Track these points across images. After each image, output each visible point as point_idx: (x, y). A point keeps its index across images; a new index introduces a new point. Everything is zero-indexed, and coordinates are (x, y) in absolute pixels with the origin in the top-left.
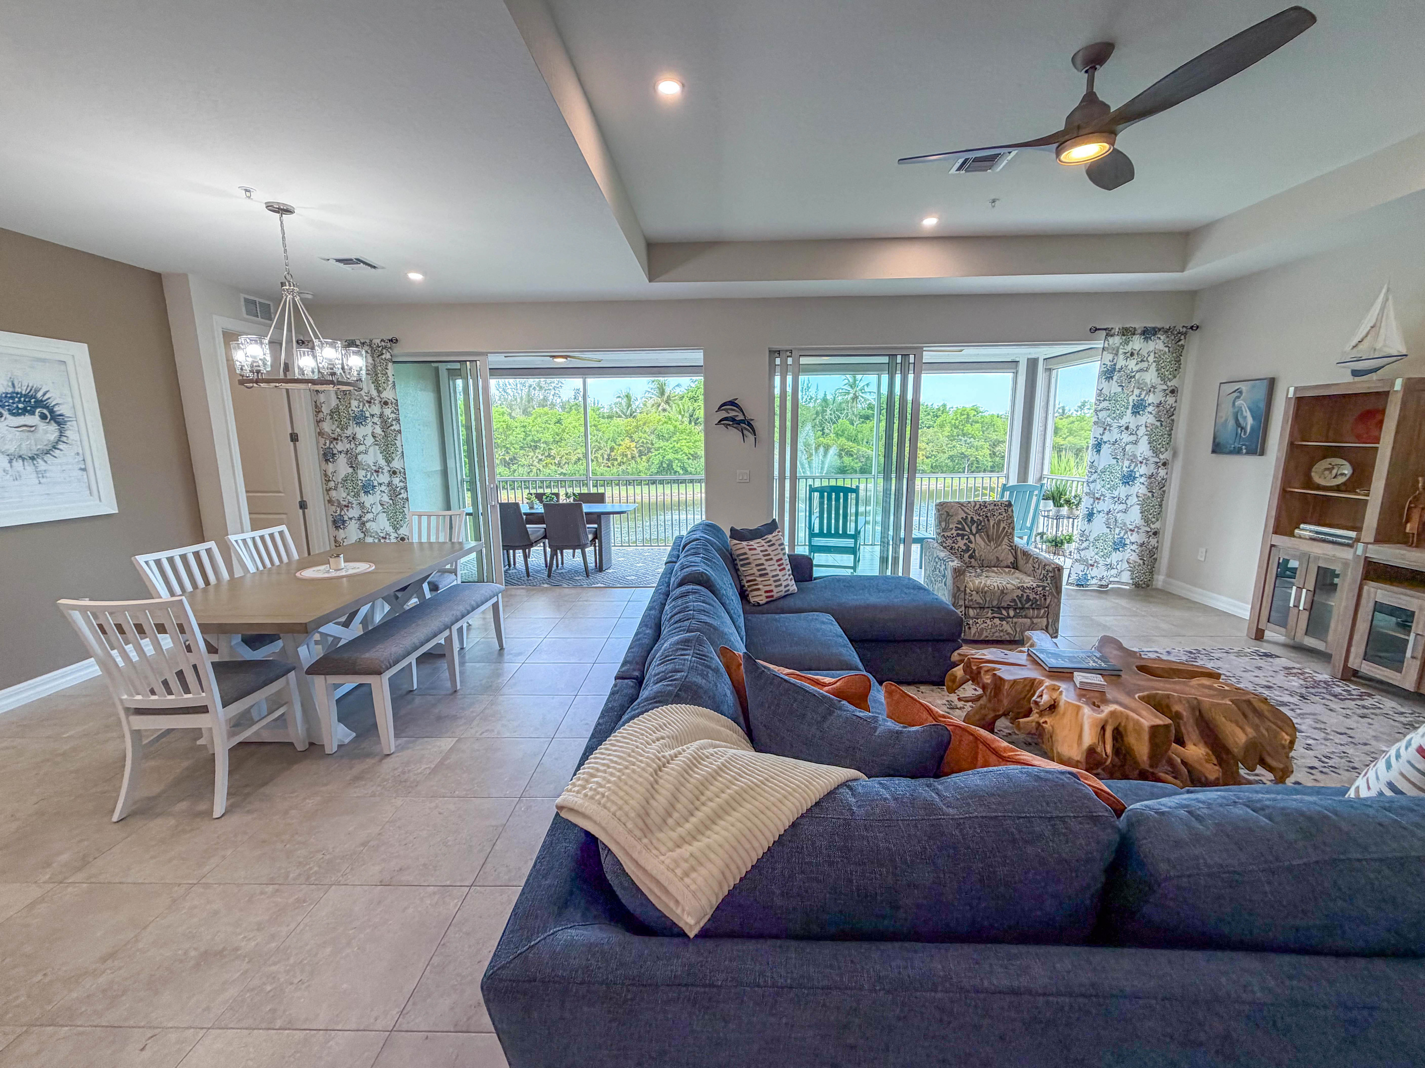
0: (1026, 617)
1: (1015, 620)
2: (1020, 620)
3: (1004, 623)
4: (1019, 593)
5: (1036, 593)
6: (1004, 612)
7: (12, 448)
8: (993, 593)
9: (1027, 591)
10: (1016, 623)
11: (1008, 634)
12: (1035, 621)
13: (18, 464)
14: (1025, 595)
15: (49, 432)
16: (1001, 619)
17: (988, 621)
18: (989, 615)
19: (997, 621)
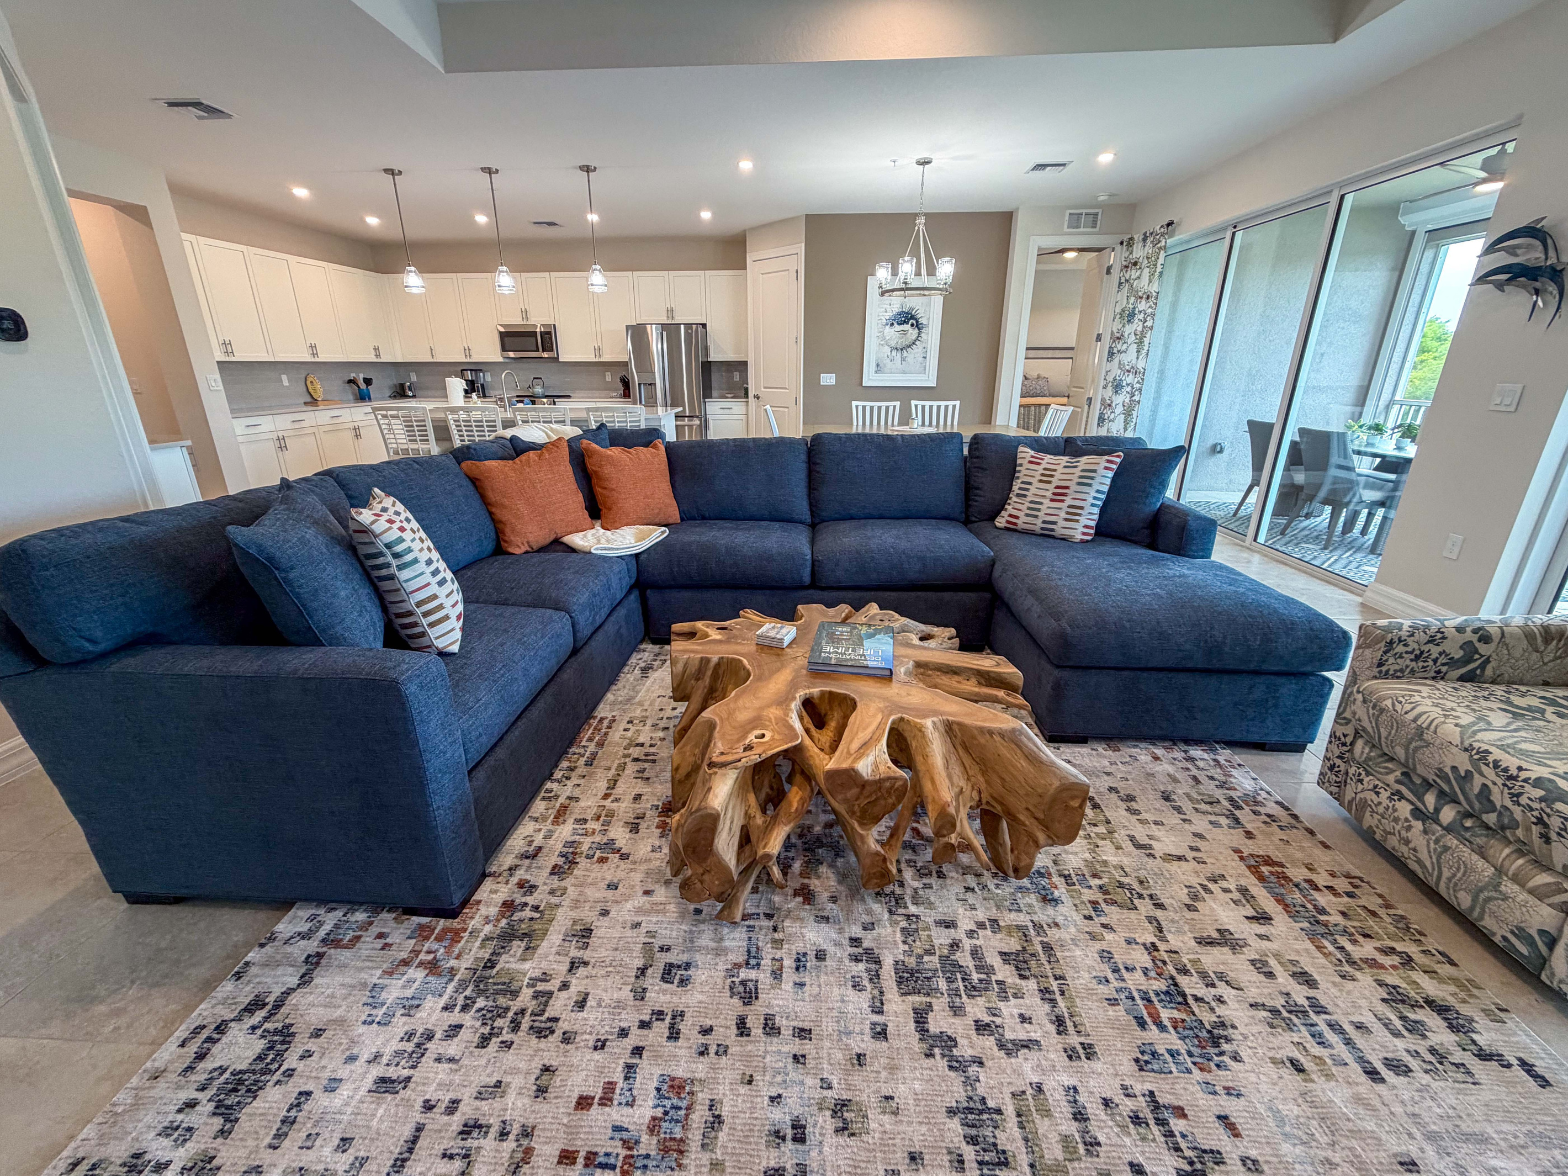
0: (1482, 853)
1: (1452, 841)
2: (1465, 852)
3: (1418, 825)
4: (1464, 764)
5: (1516, 797)
6: (1430, 799)
7: (893, 344)
8: (1400, 725)
9: (1489, 772)
10: (1446, 849)
11: (1419, 862)
12: (1509, 887)
13: (894, 353)
14: (1478, 781)
15: (913, 333)
16: (1418, 813)
17: (1385, 795)
18: (1391, 779)
19: (1404, 809)
